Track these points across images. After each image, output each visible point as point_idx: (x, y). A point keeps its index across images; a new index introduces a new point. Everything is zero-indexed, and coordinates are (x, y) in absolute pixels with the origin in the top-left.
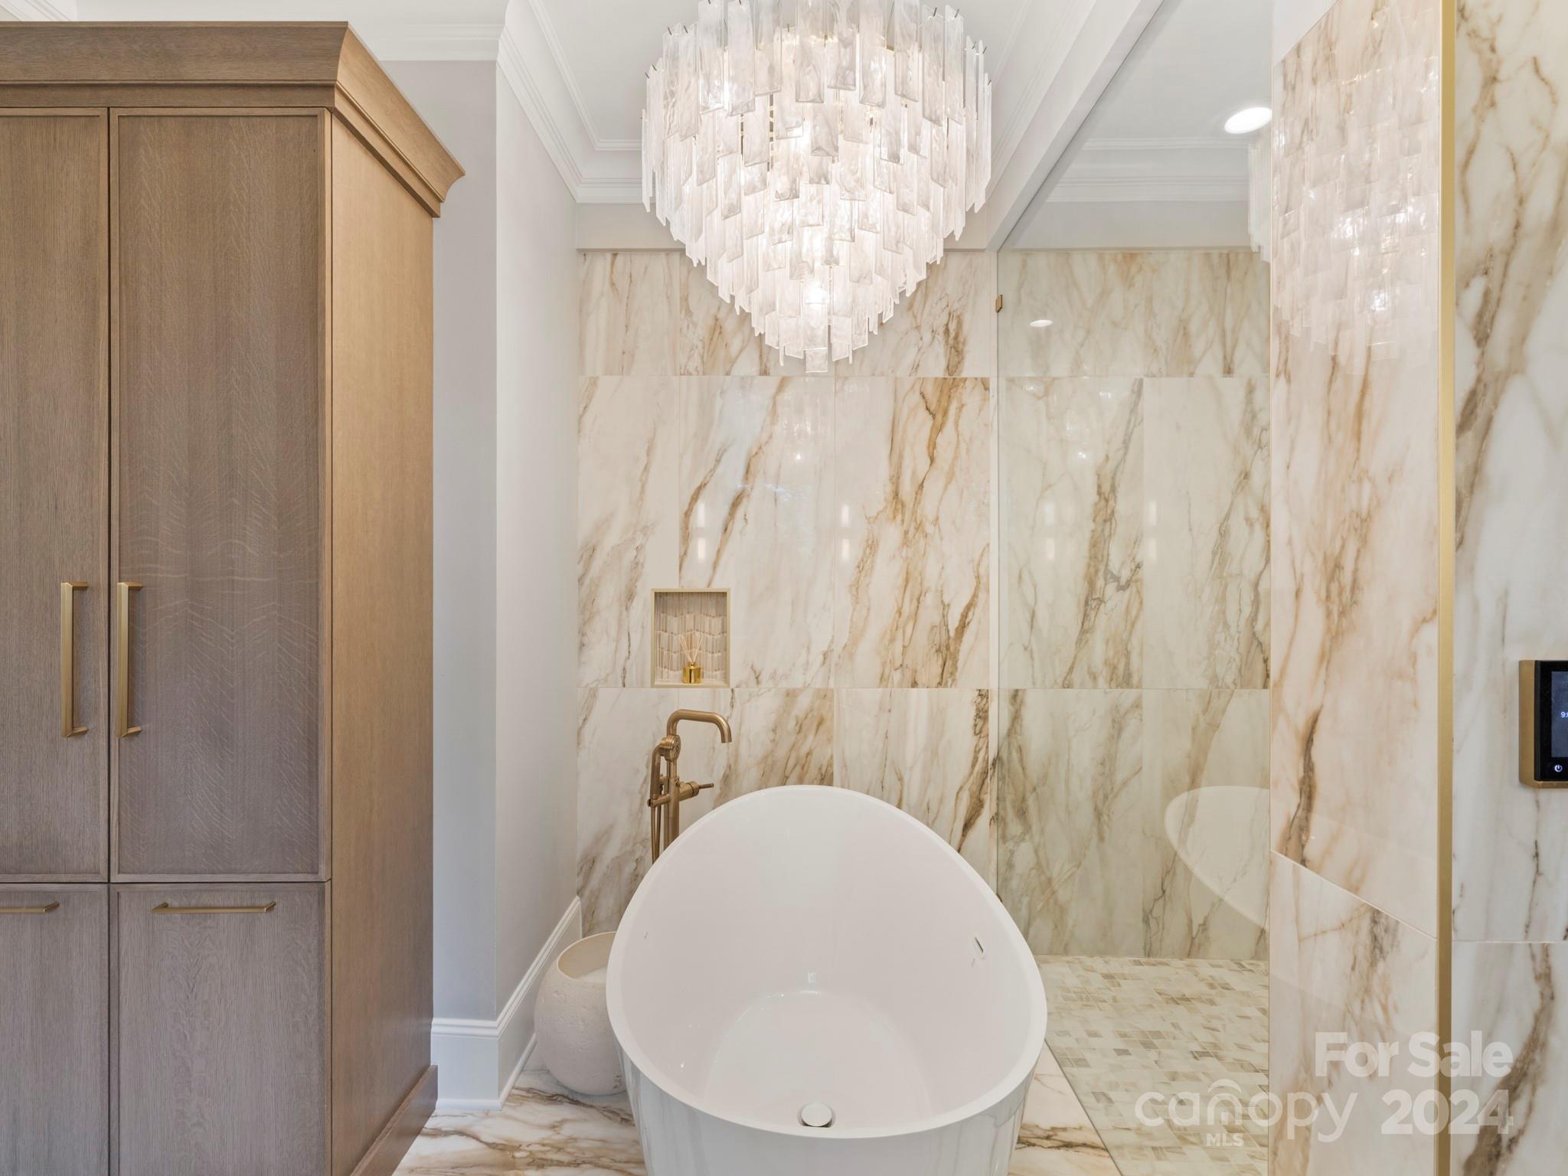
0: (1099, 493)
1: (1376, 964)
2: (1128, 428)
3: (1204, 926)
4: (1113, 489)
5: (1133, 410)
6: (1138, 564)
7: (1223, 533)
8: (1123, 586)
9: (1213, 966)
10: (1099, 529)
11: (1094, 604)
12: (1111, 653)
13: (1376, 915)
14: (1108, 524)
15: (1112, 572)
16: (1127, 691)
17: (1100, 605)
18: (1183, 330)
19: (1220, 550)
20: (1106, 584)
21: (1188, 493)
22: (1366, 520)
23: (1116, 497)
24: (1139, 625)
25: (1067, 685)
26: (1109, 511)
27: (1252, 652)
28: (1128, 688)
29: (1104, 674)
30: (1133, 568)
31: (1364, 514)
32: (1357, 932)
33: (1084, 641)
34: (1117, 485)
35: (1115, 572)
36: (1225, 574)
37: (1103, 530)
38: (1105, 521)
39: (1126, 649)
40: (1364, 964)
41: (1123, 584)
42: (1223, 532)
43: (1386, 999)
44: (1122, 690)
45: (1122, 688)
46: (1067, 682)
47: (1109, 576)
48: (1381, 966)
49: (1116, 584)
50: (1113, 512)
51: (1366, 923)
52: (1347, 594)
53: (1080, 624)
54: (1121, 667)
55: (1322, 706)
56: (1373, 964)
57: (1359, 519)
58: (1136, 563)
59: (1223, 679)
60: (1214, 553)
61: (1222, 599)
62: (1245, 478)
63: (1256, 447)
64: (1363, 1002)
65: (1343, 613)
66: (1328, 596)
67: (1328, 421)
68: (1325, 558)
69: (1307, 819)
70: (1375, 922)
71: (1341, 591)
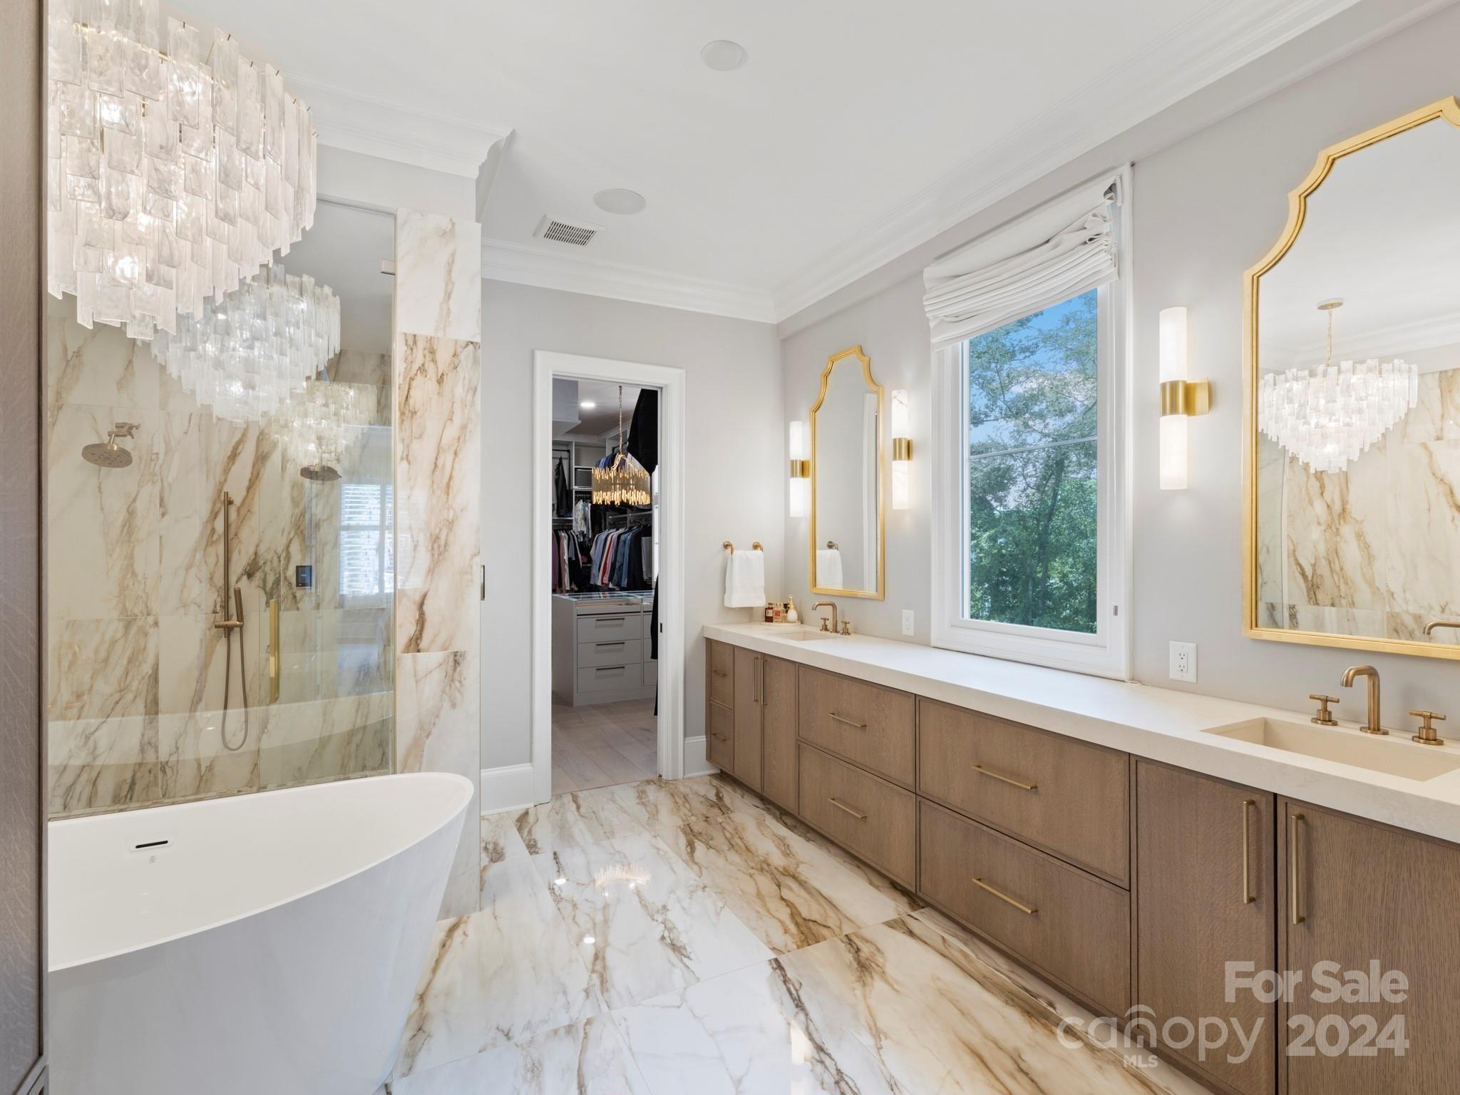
13: (456, 653)
31: (451, 520)
32: (448, 663)
40: (450, 673)
43: (461, 677)
48: (458, 669)
51: (451, 659)
52: (442, 548)
55: (429, 589)
56: (455, 669)
57: (448, 522)
64: (450, 685)
65: (440, 554)
66: (433, 549)
67: (432, 486)
68: (431, 535)
69: (421, 634)
70: (455, 656)
71: (439, 547)
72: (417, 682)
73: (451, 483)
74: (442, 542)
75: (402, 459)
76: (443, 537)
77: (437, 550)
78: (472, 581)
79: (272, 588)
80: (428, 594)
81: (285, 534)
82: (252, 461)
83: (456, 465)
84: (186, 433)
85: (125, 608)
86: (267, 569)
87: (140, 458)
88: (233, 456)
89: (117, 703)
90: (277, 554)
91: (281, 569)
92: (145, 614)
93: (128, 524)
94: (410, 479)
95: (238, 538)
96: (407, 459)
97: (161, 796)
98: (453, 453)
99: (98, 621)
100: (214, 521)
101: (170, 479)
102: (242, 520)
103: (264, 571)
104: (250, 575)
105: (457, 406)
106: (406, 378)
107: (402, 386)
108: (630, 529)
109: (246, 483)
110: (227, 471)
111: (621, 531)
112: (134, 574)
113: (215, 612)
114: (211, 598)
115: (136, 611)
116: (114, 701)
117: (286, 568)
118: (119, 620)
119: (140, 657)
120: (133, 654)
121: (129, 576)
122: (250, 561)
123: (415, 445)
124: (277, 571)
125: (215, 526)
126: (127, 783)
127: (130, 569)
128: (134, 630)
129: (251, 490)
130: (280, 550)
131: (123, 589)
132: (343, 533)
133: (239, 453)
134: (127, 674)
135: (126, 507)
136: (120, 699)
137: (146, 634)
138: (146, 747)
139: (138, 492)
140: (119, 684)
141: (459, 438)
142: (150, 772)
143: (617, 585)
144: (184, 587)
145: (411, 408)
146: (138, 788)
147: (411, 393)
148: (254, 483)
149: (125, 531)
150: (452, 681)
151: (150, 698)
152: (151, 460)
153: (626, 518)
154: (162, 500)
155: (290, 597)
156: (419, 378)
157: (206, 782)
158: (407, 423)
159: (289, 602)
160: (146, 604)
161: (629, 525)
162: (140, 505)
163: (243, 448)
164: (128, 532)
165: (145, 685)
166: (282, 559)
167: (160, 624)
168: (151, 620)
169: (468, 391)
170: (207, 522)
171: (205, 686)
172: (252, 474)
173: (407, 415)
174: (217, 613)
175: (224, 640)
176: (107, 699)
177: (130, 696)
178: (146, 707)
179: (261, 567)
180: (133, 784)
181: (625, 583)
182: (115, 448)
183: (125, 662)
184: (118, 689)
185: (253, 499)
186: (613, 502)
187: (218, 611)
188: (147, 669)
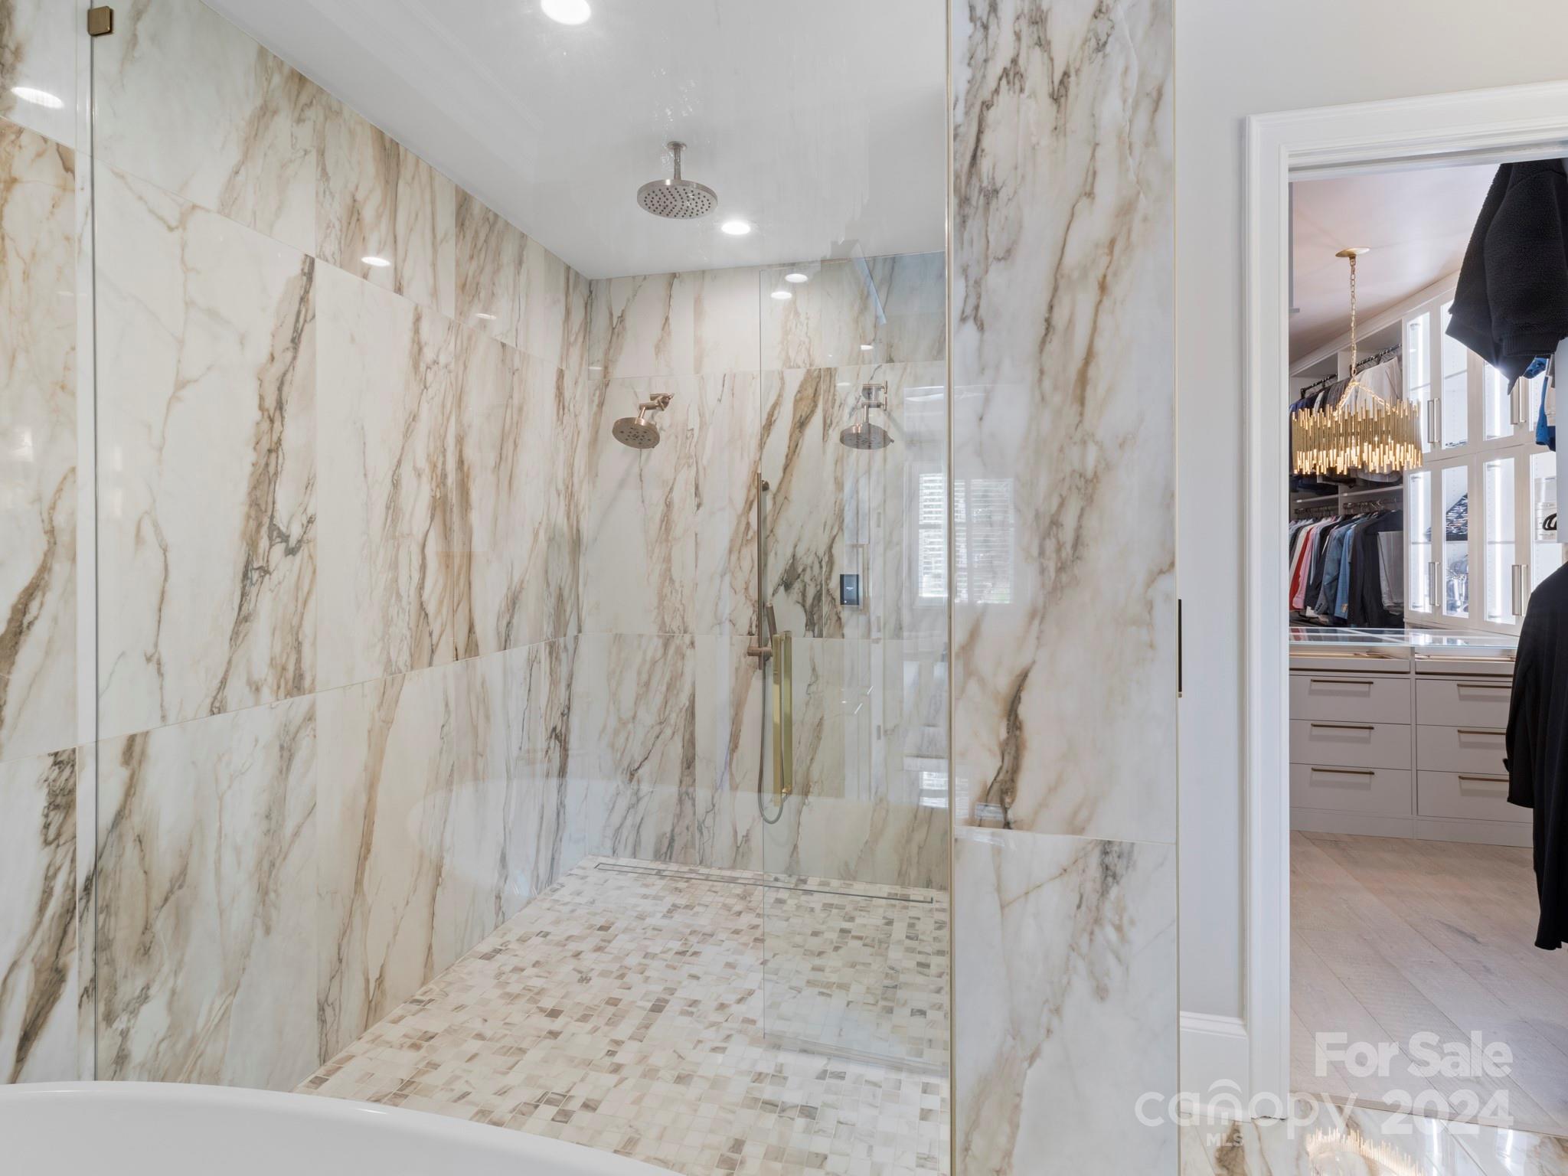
0: (261, 408)
1: (1108, 892)
2: (297, 320)
3: (380, 980)
4: (280, 406)
5: (303, 299)
6: (311, 518)
7: (396, 484)
8: (293, 549)
9: (395, 1022)
10: (263, 462)
11: (255, 575)
12: (278, 649)
13: (1106, 846)
14: (273, 455)
15: (279, 529)
16: (297, 699)
17: (263, 577)
18: (354, 212)
19: (393, 504)
20: (271, 546)
21: (363, 428)
22: (1092, 481)
23: (283, 418)
24: (311, 604)
25: (217, 708)
26: (275, 438)
27: (420, 626)
28: (299, 695)
29: (270, 679)
30: (305, 523)
31: (1089, 474)
32: (1084, 871)
33: (241, 636)
34: (284, 401)
35: (283, 529)
36: (397, 534)
37: (267, 465)
38: (270, 451)
39: (297, 639)
40: (1092, 898)
41: (294, 545)
42: (395, 482)
43: (1121, 918)
44: (292, 699)
45: (292, 697)
46: (217, 704)
47: (275, 534)
48: (1114, 892)
49: (283, 545)
50: (279, 441)
51: (1094, 859)
52: (1067, 550)
53: (237, 609)
54: (291, 667)
55: (1034, 662)
56: (1104, 892)
57: (1082, 479)
58: (309, 516)
59: (396, 662)
60: (388, 508)
61: (394, 565)
62: (413, 420)
63: (423, 387)
64: (1092, 933)
65: (1061, 569)
66: (1042, 553)
67: (1040, 380)
68: (1037, 516)
69: (1013, 780)
70: (1105, 853)
71: (1059, 547)
72: (1002, 907)
73: (1092, 372)
74: (1068, 535)
75: (963, 319)
76: (1069, 520)
77: (1054, 556)
78: (1152, 646)
79: (812, 605)
80: (1030, 675)
81: (828, 528)
82: (789, 429)
83: (1105, 321)
84: (720, 400)
85: (663, 622)
86: (807, 578)
87: (677, 437)
88: (768, 425)
89: (658, 737)
90: (818, 557)
91: (823, 578)
92: (682, 632)
93: (666, 518)
94: (982, 370)
95: (774, 535)
96: (975, 318)
97: (698, 862)
98: (1096, 286)
99: (641, 636)
100: (748, 513)
101: (705, 462)
102: (778, 511)
103: (803, 581)
104: (787, 585)
105: (1107, 152)
106: (972, 105)
107: (962, 130)
108: (1347, 519)
109: (782, 461)
110: (762, 445)
111: (1325, 522)
112: (672, 581)
113: (750, 634)
114: (747, 615)
115: (675, 628)
116: (654, 736)
117: (829, 577)
118: (659, 636)
119: (678, 683)
120: (671, 679)
121: (667, 583)
122: (788, 568)
123: (996, 278)
124: (818, 583)
125: (750, 521)
126: (667, 838)
127: (667, 576)
128: (671, 650)
129: (788, 471)
130: (821, 553)
131: (662, 598)
132: (923, 533)
133: (775, 421)
134: (666, 703)
135: (664, 497)
136: (660, 734)
137: (683, 657)
138: (683, 797)
139: (675, 479)
140: (659, 716)
141: (1112, 243)
142: (687, 829)
143: (1325, 613)
144: (719, 599)
145: (985, 184)
146: (677, 846)
147: (987, 142)
148: (791, 460)
149: (663, 528)
150: (1097, 921)
151: (687, 736)
152: (687, 438)
153: (1336, 501)
154: (697, 488)
155: (834, 618)
156: (1005, 99)
157: (743, 856)
158: (974, 225)
159: (833, 624)
160: (683, 618)
161: (1341, 512)
162: (676, 496)
163: (779, 412)
164: (666, 529)
165: (683, 720)
166: (824, 564)
167: (696, 644)
168: (687, 638)
169: (1136, 105)
170: (743, 514)
171: (740, 731)
172: (789, 447)
173: (974, 202)
174: (753, 635)
175: (759, 673)
176: (648, 732)
177: (668, 732)
178: (683, 746)
179: (799, 575)
180: (672, 840)
181: (1342, 610)
182: (643, 423)
183: (664, 688)
184: (658, 721)
185: (790, 481)
186: (1332, 470)
187: (754, 632)
188: (684, 700)
